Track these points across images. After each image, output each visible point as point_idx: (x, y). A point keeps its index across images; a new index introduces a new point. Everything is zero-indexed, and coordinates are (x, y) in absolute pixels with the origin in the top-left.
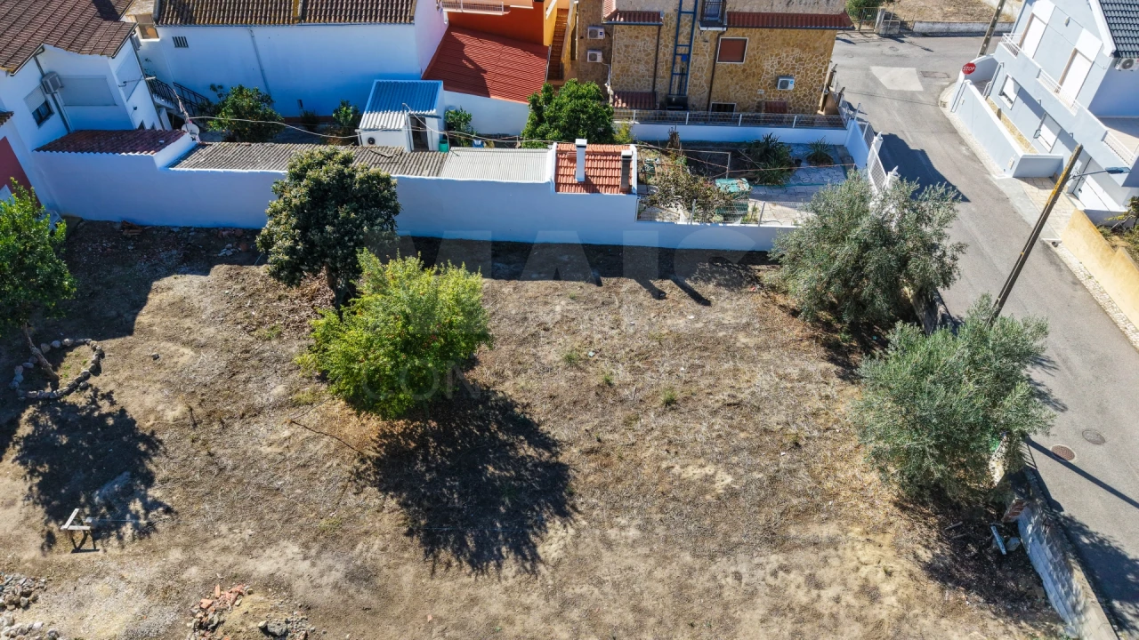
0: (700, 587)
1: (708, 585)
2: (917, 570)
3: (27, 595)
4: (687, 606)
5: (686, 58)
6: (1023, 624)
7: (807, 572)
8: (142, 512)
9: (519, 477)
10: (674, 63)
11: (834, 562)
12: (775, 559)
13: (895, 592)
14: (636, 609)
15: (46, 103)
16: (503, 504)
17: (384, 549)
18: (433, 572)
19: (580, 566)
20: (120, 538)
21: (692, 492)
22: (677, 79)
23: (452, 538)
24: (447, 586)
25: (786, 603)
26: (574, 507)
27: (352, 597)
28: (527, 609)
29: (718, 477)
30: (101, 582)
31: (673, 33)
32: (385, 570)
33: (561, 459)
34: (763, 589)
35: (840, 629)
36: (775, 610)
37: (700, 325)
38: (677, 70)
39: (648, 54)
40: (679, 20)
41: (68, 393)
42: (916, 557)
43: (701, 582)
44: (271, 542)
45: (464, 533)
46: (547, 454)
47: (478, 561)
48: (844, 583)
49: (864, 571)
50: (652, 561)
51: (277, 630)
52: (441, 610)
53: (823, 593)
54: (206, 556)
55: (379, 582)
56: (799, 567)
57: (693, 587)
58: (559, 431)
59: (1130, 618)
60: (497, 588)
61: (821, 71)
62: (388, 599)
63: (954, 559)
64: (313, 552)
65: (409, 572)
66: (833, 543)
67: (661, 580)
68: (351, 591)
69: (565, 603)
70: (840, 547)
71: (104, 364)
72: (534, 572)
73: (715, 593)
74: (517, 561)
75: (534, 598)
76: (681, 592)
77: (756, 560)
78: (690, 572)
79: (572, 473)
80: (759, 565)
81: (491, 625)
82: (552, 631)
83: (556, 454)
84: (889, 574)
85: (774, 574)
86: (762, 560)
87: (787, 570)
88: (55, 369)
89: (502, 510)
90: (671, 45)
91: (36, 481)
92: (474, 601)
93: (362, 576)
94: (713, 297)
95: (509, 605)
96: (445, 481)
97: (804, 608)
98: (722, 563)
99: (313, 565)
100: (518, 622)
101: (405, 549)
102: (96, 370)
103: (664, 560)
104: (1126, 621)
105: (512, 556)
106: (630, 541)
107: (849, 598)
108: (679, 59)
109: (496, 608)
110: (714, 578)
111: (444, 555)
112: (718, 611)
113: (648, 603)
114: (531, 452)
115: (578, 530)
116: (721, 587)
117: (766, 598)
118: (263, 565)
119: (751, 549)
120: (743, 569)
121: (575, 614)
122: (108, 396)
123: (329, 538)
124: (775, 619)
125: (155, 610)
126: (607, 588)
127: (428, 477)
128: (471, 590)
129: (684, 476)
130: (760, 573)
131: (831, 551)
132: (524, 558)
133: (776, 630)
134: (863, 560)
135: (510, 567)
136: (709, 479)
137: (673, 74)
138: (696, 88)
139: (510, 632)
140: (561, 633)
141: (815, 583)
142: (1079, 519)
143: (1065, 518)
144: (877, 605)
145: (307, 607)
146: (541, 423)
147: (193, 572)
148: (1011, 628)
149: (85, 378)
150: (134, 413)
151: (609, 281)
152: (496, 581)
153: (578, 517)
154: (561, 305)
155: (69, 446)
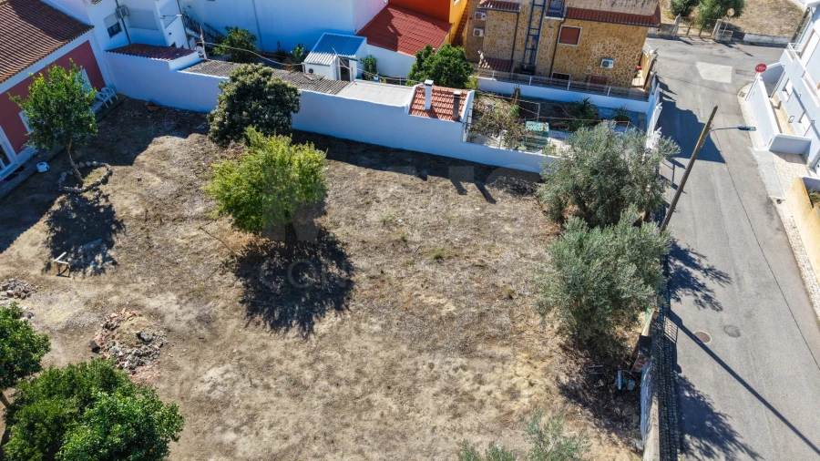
0: (404, 367)
1: (410, 366)
2: (554, 387)
3: (26, 292)
4: (391, 376)
5: (536, 38)
6: (613, 435)
7: (478, 372)
8: (101, 261)
9: (322, 284)
10: (527, 41)
11: (498, 371)
12: (460, 361)
13: (530, 396)
14: (359, 371)
15: (118, 24)
16: (305, 296)
17: (224, 308)
18: (247, 326)
19: (336, 340)
20: (84, 273)
21: (425, 312)
22: (529, 52)
23: (266, 310)
24: (252, 336)
25: (454, 388)
26: (347, 307)
27: (196, 330)
28: (294, 357)
29: (446, 306)
30: (65, 294)
32: (220, 320)
33: (352, 278)
34: (444, 376)
35: (483, 410)
36: (446, 390)
37: (482, 214)
38: (530, 46)
39: (509, 33)
40: (532, 10)
41: (85, 191)
42: (557, 379)
43: (407, 364)
44: (162, 291)
45: (275, 308)
46: (345, 274)
47: (275, 326)
48: (499, 384)
49: (515, 380)
50: (381, 346)
51: (146, 338)
52: (243, 348)
53: (482, 387)
54: (125, 292)
55: (214, 325)
56: (474, 369)
57: (399, 366)
58: (359, 262)
59: (692, 447)
60: (281, 342)
62: (216, 336)
63: (585, 388)
64: (183, 301)
65: (233, 324)
66: (503, 359)
67: (382, 358)
68: (196, 327)
69: (317, 359)
70: (507, 363)
71: (110, 179)
72: (306, 338)
73: (412, 372)
74: (299, 329)
75: (300, 353)
76: (391, 367)
77: (448, 359)
78: (402, 357)
79: (355, 287)
80: (449, 363)
81: (268, 362)
82: (302, 372)
83: (350, 275)
84: (531, 385)
85: (456, 370)
86: (452, 360)
87: (464, 368)
88: (84, 178)
89: (303, 300)
90: (526, 28)
91: (52, 235)
92: (264, 346)
93: (206, 320)
94: (499, 199)
95: (284, 353)
96: (276, 278)
97: (465, 393)
98: (426, 357)
99: (181, 308)
100: (285, 363)
101: (236, 310)
102: (105, 181)
103: (390, 346)
104: (688, 448)
105: (297, 326)
106: (372, 332)
107: (498, 394)
108: (531, 38)
109: (275, 354)
110: (416, 363)
111: (258, 318)
112: (409, 383)
113: (367, 369)
114: (336, 271)
115: (343, 320)
116: (417, 370)
117: (444, 383)
118: (152, 303)
119: (447, 352)
120: (437, 362)
121: (321, 366)
122: (106, 197)
123: (197, 295)
124: (444, 395)
125: (86, 314)
126: (347, 356)
127: (267, 273)
128: (265, 341)
129: (425, 301)
130: (447, 367)
131: (500, 364)
132: (304, 329)
133: (441, 402)
134: (518, 373)
135: (294, 332)
136: (440, 306)
137: (526, 49)
138: (543, 59)
139: (278, 368)
140: (308, 375)
141: (480, 380)
142: (690, 380)
143: (680, 378)
144: (515, 402)
145: (169, 330)
146: (350, 256)
147: (115, 298)
148: (603, 435)
149: (97, 184)
150: (116, 208)
151: (433, 178)
152: (282, 338)
153: (347, 312)
154: (394, 188)
155: (76, 220)
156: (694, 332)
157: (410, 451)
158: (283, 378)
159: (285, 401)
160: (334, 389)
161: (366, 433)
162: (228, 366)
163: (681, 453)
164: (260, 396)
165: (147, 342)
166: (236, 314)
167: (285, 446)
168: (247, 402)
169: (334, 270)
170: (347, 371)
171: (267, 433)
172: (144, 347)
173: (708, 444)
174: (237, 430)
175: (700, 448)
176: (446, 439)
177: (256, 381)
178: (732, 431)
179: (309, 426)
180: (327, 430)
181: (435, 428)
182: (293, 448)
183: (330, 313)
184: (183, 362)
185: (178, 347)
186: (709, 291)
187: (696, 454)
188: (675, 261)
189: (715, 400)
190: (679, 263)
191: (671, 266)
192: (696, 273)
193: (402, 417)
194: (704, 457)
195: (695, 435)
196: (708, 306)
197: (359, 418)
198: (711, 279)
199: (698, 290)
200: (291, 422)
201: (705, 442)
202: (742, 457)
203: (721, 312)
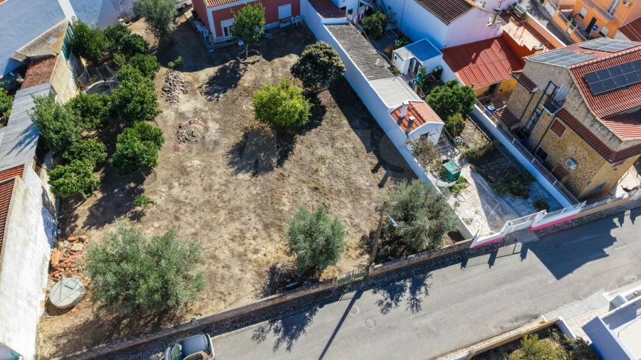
1: (244, 213)
2: (271, 265)
3: (187, 92)
4: (235, 211)
5: (539, 116)
7: (258, 235)
8: (215, 96)
9: (262, 161)
10: (532, 114)
11: (264, 241)
12: (260, 227)
13: (259, 258)
14: (229, 200)
17: (226, 144)
18: (224, 156)
19: (239, 183)
20: (207, 97)
21: (277, 202)
23: (236, 155)
24: (221, 160)
25: (245, 232)
26: (257, 177)
28: (221, 178)
29: (286, 207)
30: (194, 101)
31: (538, 100)
32: (220, 147)
33: (275, 169)
34: (248, 226)
35: (241, 246)
36: (241, 231)
37: (365, 188)
38: (533, 118)
39: (525, 102)
41: (242, 63)
42: (277, 263)
44: (217, 122)
45: (238, 157)
46: (276, 165)
47: (231, 163)
48: (257, 245)
49: (264, 249)
50: (247, 199)
51: (194, 134)
52: (214, 162)
53: (252, 240)
54: (209, 113)
55: (217, 147)
56: (259, 233)
57: (242, 210)
58: (287, 165)
59: (276, 324)
61: (591, 172)
62: (213, 151)
63: (281, 275)
64: (218, 131)
65: (221, 151)
66: (272, 240)
67: (241, 203)
68: (211, 143)
69: (226, 185)
70: (271, 242)
71: (256, 64)
72: (232, 175)
73: (242, 215)
74: (234, 171)
75: (225, 178)
76: (238, 208)
78: (247, 208)
79: (270, 173)
80: (256, 224)
81: (214, 173)
82: (216, 185)
83: (277, 167)
84: (265, 255)
85: (255, 228)
86: (258, 224)
87: (257, 230)
88: (248, 57)
89: (250, 162)
91: (215, 75)
92: (219, 167)
93: (216, 143)
94: (386, 188)
95: (220, 174)
96: (254, 146)
97: (244, 237)
98: (253, 216)
99: (215, 133)
100: (216, 178)
101: (228, 147)
102: (253, 63)
103: (249, 202)
104: (274, 323)
105: (235, 169)
106: (251, 192)
107: (252, 247)
108: (535, 114)
109: (218, 172)
110: (247, 214)
112: (236, 217)
113: (232, 202)
114: (274, 161)
115: (250, 180)
116: (245, 216)
117: (245, 228)
118: (211, 124)
119: (261, 220)
120: (253, 220)
121: (223, 188)
122: (246, 70)
123: (223, 131)
124: (238, 231)
125: (191, 113)
126: (234, 192)
127: (253, 142)
128: (222, 165)
129: (283, 199)
130: (253, 225)
131: (268, 240)
132: (236, 172)
133: (235, 232)
134: (268, 248)
135: (231, 170)
136: (284, 205)
137: (530, 119)
138: (536, 134)
139: (213, 177)
140: (216, 187)
141: (254, 238)
142: (317, 313)
143: (316, 309)
144: (252, 254)
145: (204, 137)
146: (288, 160)
147: (203, 114)
148: (259, 291)
149: (249, 63)
150: (243, 78)
151: (372, 154)
152: (226, 169)
153: (254, 178)
154: (348, 146)
155: (227, 74)
156: (354, 306)
157: (207, 235)
158: (210, 181)
159: (201, 188)
160: (216, 198)
161: (204, 219)
162: (203, 164)
163: (269, 321)
164: (197, 181)
165: (193, 136)
166: (226, 149)
167: (183, 200)
168: (192, 179)
170: (226, 196)
171: (185, 192)
172: (191, 137)
174: (180, 184)
175: (277, 327)
176: (220, 243)
177: (203, 175)
178: (297, 337)
179: (195, 201)
180: (198, 207)
181: (222, 236)
182: (184, 202)
183: (250, 174)
184: (194, 152)
185: (199, 146)
186: (396, 304)
187: (273, 327)
188: (410, 282)
189: (312, 326)
190: (409, 284)
191: (402, 281)
192: (407, 294)
193: (220, 225)
194: (273, 331)
195: (284, 324)
196: (382, 307)
197: (209, 212)
198: (408, 303)
199: (392, 299)
200: (193, 196)
201: (282, 329)
202: (284, 345)
203: (382, 314)
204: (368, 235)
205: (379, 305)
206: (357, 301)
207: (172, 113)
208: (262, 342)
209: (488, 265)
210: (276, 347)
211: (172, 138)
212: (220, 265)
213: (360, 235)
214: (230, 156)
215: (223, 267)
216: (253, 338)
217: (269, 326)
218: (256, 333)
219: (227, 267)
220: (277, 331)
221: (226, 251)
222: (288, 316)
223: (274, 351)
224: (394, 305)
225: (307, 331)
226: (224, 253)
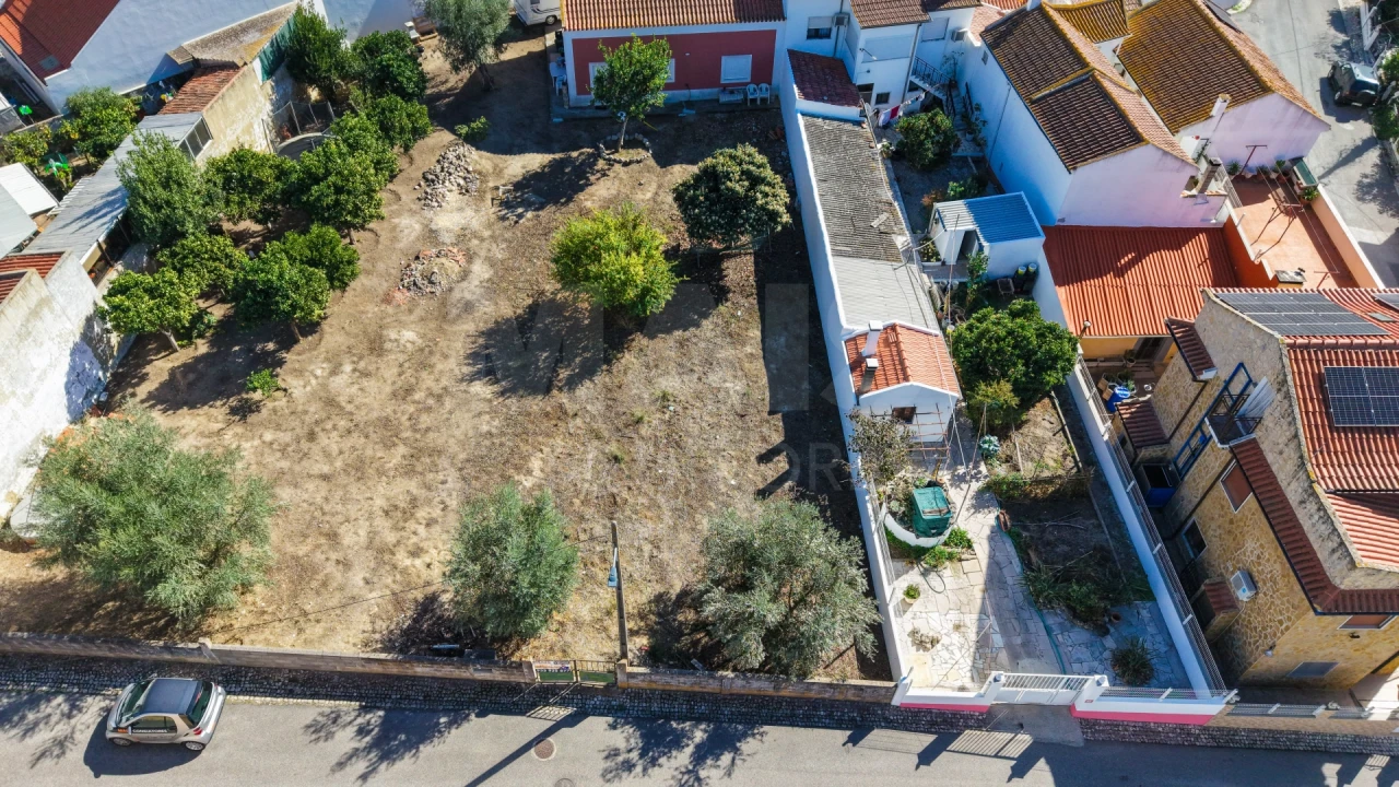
0: (439, 462)
1: (440, 465)
2: (430, 590)
3: (467, 191)
4: (426, 454)
7: (440, 520)
8: (516, 213)
9: (537, 369)
12: (454, 503)
13: (415, 567)
14: (428, 429)
15: (830, 30)
17: (486, 313)
18: (469, 337)
19: (464, 403)
20: (499, 211)
21: (518, 462)
23: (492, 342)
24: (459, 345)
25: (419, 505)
26: (508, 398)
27: (455, 306)
28: (438, 380)
29: (530, 478)
30: (472, 212)
32: (471, 317)
33: (555, 392)
34: (431, 495)
35: (394, 531)
36: (414, 500)
37: (724, 489)
38: (1193, 444)
41: (605, 160)
42: (444, 591)
43: (443, 463)
44: (492, 266)
45: (495, 347)
46: (561, 384)
47: (474, 357)
48: (427, 539)
49: (434, 552)
50: (462, 437)
51: (433, 279)
52: (443, 344)
53: (423, 527)
55: (465, 315)
56: (445, 516)
57: (440, 458)
58: (584, 390)
59: (368, 717)
60: (454, 366)
62: (453, 321)
63: (440, 618)
64: (485, 284)
65: (469, 326)
67: (447, 442)
68: (459, 305)
69: (439, 398)
71: (634, 167)
72: (462, 380)
73: (434, 468)
74: (472, 372)
75: (444, 382)
76: (437, 452)
77: (454, 494)
78: (452, 457)
79: (541, 397)
80: (450, 495)
81: (430, 365)
82: (422, 391)
83: (560, 389)
84: (429, 566)
85: (443, 502)
86: (454, 497)
87: (445, 508)
88: (623, 147)
91: (539, 171)
92: (448, 356)
93: (468, 307)
94: (771, 503)
95: (441, 372)
97: (412, 515)
98: (454, 476)
99: (476, 286)
100: (430, 377)
101: (486, 322)
102: (627, 164)
103: (463, 444)
104: (366, 713)
105: (475, 369)
106: (479, 426)
107: (414, 539)
109: (440, 367)
110: (445, 469)
112: (419, 468)
113: (431, 435)
114: (561, 376)
115: (489, 400)
116: (437, 472)
117: (424, 496)
118: (477, 267)
119: (465, 491)
120: (450, 485)
121: (431, 402)
122: (604, 175)
123: (492, 288)
124: (409, 498)
125: (452, 234)
126: (446, 416)
128: (454, 354)
129: (533, 458)
130: (444, 494)
132: (473, 376)
133: (401, 498)
135: (466, 370)
136: (529, 472)
137: (1188, 443)
138: (1193, 485)
139: (424, 374)
140: (418, 396)
141: (430, 523)
142: (465, 725)
143: (468, 715)
144: (406, 555)
145: (451, 290)
146: (592, 381)
147: (475, 242)
148: (377, 636)
149: (619, 162)
150: (590, 189)
151: (778, 421)
152: (459, 365)
153: (501, 399)
154: (735, 387)
155: (564, 174)
156: (551, 739)
157: (345, 486)
158: (413, 380)
159: (388, 389)
160: (404, 418)
161: (360, 452)
162: (420, 341)
163: (360, 705)
164: (391, 373)
165: (431, 282)
166: (481, 324)
167: (343, 404)
168: (383, 366)
169: (564, 374)
170: (425, 420)
171: (354, 389)
172: (426, 282)
173: (373, 733)
174: (355, 370)
175: (368, 723)
176: (360, 510)
177: (406, 365)
178: (394, 760)
179: (363, 413)
180: (361, 426)
181: (372, 499)
182: (342, 408)
183: (496, 388)
184: (419, 312)
185: (434, 304)
186: (645, 770)
187: (360, 720)
188: (705, 731)
189: (439, 748)
190: (699, 736)
191: (688, 723)
192: (683, 757)
193: (381, 473)
194: (356, 728)
195: (385, 723)
196: (610, 764)
197: (376, 443)
198: (673, 777)
199: (642, 756)
200: (366, 400)
201: (377, 730)
202: (361, 766)
203: (601, 780)
204: (674, 597)
205: (607, 758)
206: (565, 731)
207: (417, 227)
208: (321, 744)
209: (916, 760)
210: (341, 765)
211: (390, 275)
212: (334, 556)
213: (659, 588)
214: (481, 341)
215: (338, 562)
216: (308, 727)
217: (354, 714)
218: (320, 719)
219: (345, 564)
220: (362, 731)
221: (362, 533)
222: (405, 709)
223: (333, 771)
224: (639, 769)
225: (421, 755)
226: (356, 533)
